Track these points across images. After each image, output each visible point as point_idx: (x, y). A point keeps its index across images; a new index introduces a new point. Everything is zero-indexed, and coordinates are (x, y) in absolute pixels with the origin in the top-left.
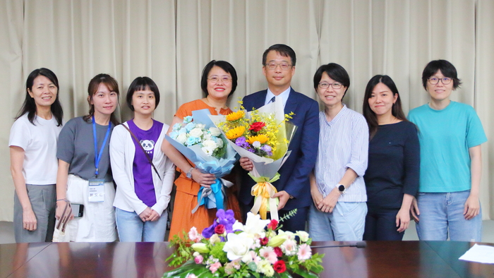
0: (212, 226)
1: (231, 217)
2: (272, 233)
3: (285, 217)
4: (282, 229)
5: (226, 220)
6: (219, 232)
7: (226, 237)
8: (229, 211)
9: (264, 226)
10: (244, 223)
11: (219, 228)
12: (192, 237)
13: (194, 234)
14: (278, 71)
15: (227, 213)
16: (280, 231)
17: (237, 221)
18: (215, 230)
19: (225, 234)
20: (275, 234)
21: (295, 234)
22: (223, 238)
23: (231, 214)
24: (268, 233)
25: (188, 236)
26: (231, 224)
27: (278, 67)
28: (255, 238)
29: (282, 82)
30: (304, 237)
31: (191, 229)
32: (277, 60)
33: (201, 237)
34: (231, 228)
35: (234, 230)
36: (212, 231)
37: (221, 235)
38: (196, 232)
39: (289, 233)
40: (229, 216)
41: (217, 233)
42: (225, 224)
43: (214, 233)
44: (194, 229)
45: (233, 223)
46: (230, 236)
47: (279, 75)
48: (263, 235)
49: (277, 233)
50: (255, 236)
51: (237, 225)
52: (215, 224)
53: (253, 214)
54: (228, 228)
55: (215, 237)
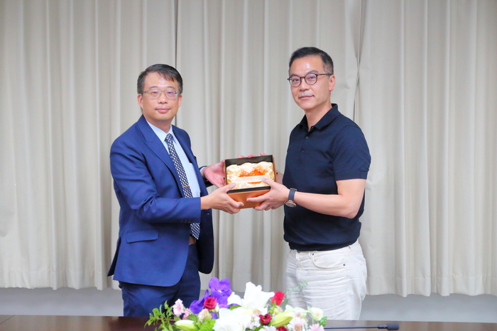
0: (202, 299)
1: (227, 287)
2: (277, 309)
6: (210, 307)
7: (218, 313)
9: (267, 300)
11: (209, 301)
12: (177, 312)
13: (180, 309)
16: (287, 307)
18: (205, 304)
19: (217, 309)
20: (281, 310)
21: (307, 311)
22: (215, 314)
23: (227, 284)
25: (172, 311)
26: (225, 297)
28: (254, 315)
30: (318, 314)
32: (159, 85)
33: (188, 312)
34: (226, 302)
35: (228, 304)
36: (202, 305)
37: (213, 310)
38: (182, 306)
39: (299, 310)
41: (207, 308)
42: (217, 296)
43: (204, 308)
44: (179, 302)
45: (229, 296)
46: (223, 312)
48: (265, 312)
49: (284, 309)
50: (254, 312)
52: (207, 296)
53: (253, 285)
54: (221, 301)
55: (204, 313)
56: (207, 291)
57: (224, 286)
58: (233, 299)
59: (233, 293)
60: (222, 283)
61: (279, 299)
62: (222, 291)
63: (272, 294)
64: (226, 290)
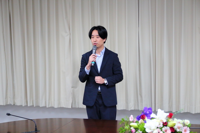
0: (140, 115)
2: (170, 120)
3: (177, 112)
5: (148, 112)
9: (166, 116)
10: (156, 115)
12: (131, 120)
13: (132, 118)
18: (141, 117)
19: (146, 119)
21: (183, 121)
25: (129, 119)
26: (150, 115)
30: (187, 123)
31: (131, 116)
33: (136, 120)
34: (150, 116)
37: (144, 120)
38: (133, 118)
39: (179, 120)
41: (142, 119)
42: (146, 114)
48: (165, 121)
49: (173, 120)
50: (161, 121)
52: (143, 114)
53: (161, 110)
54: (148, 116)
55: (141, 121)
56: (143, 112)
57: (150, 110)
58: (153, 115)
59: (153, 113)
60: (149, 109)
61: (171, 116)
62: (149, 112)
63: (168, 114)
64: (150, 112)
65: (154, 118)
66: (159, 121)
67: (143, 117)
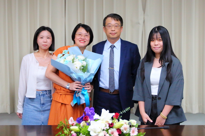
0: (82, 117)
1: (93, 111)
2: (116, 121)
3: (123, 112)
4: (121, 118)
5: (90, 113)
6: (86, 120)
7: (90, 123)
8: (91, 108)
9: (111, 117)
11: (86, 117)
12: (70, 123)
13: (72, 121)
14: (113, 29)
15: (90, 109)
16: (120, 119)
17: (96, 114)
18: (84, 119)
19: (89, 121)
20: (117, 121)
21: (129, 121)
22: (88, 123)
23: (93, 110)
24: (113, 120)
25: (68, 122)
26: (92, 116)
27: (113, 27)
28: (106, 124)
29: (115, 36)
30: (134, 123)
31: (70, 118)
32: (112, 23)
33: (75, 123)
34: (93, 118)
35: (94, 119)
36: (82, 119)
37: (87, 122)
39: (125, 121)
40: (91, 111)
41: (85, 120)
42: (89, 115)
43: (83, 121)
44: (72, 118)
45: (94, 115)
46: (92, 122)
47: (113, 32)
48: (111, 122)
50: (106, 122)
51: (96, 116)
52: (84, 115)
54: (90, 118)
55: (83, 123)
63: (114, 114)
64: (93, 113)
65: (99, 120)
66: (105, 122)
67: (86, 119)
